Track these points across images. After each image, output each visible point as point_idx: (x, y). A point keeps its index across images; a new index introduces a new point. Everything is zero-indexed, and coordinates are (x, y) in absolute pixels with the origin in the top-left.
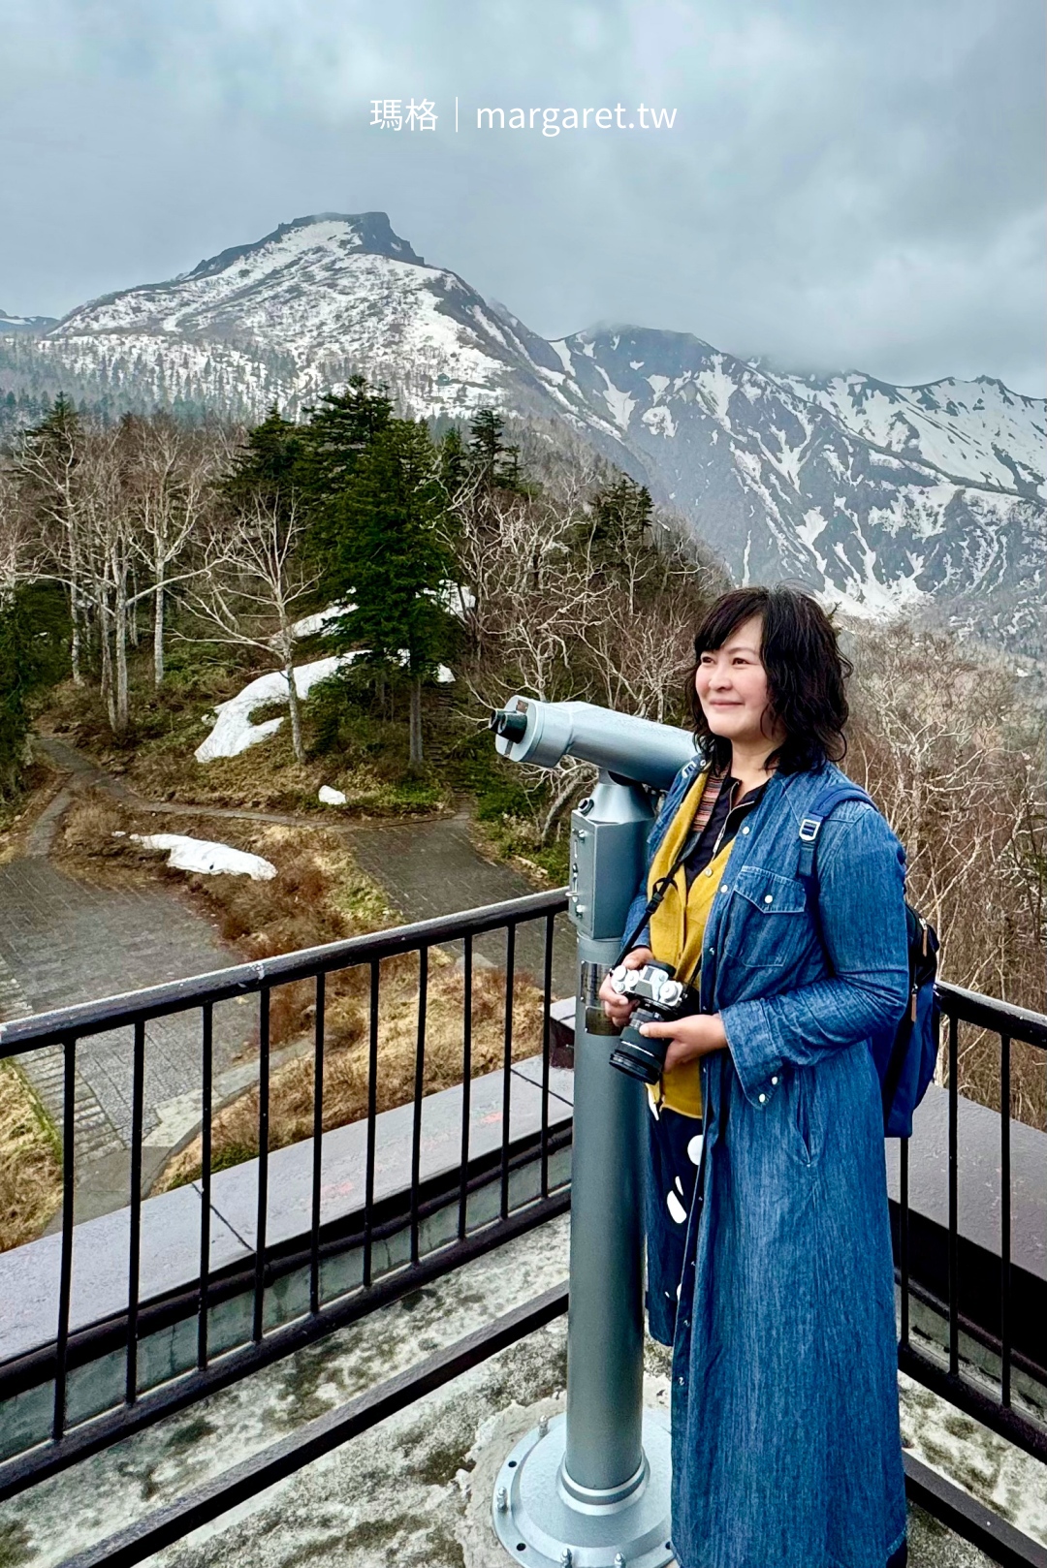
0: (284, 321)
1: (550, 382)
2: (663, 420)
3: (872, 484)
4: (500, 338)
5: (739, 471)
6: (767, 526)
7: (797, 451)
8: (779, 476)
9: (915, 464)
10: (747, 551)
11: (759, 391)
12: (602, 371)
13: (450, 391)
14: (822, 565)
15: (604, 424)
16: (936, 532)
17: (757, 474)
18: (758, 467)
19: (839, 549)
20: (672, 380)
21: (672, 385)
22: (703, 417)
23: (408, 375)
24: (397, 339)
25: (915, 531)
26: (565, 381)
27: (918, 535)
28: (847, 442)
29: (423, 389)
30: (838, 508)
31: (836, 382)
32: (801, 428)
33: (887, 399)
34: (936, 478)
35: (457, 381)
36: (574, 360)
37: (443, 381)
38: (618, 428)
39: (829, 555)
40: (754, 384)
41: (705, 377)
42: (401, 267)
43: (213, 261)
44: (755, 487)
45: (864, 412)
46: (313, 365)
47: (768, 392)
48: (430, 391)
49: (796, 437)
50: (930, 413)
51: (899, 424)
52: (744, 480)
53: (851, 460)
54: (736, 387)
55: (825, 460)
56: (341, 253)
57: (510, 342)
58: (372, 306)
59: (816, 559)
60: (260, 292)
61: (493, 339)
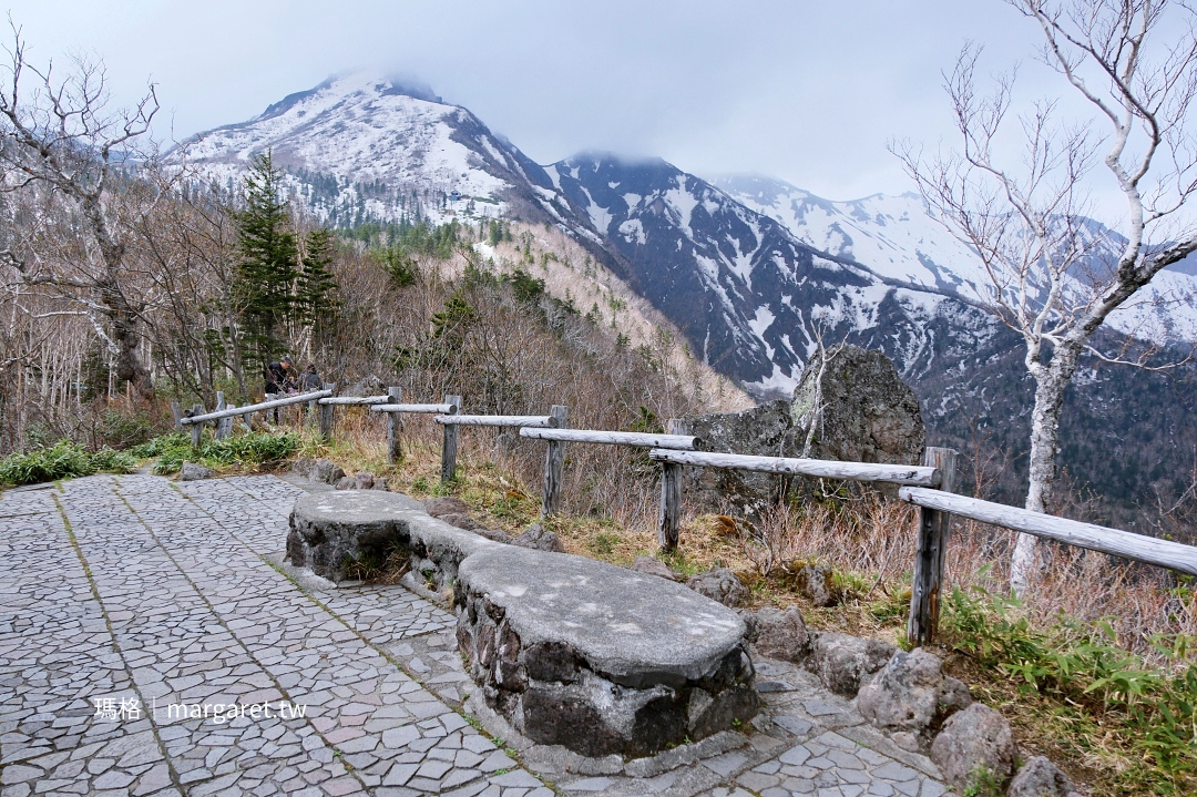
0: (330, 150)
1: (543, 198)
2: (636, 231)
3: (815, 284)
4: (502, 161)
5: (700, 273)
6: (723, 319)
7: (750, 256)
8: (734, 277)
9: (852, 267)
10: (706, 341)
11: (717, 206)
12: (586, 190)
13: (460, 206)
14: (770, 353)
15: (589, 232)
16: (870, 326)
17: (716, 276)
18: (716, 270)
19: (786, 340)
20: (643, 197)
21: (643, 201)
22: (670, 228)
23: (426, 192)
24: (418, 163)
25: (852, 325)
26: (556, 197)
27: (855, 329)
28: (793, 248)
29: (438, 203)
30: (785, 305)
31: (781, 197)
32: (753, 237)
33: (825, 212)
34: (870, 279)
35: (468, 197)
36: (563, 181)
37: (457, 197)
38: (601, 236)
39: (777, 345)
40: (713, 199)
41: (671, 194)
42: (422, 105)
43: (278, 104)
44: (714, 287)
45: (805, 224)
46: (351, 185)
47: (725, 206)
48: (445, 205)
49: (748, 243)
50: (862, 224)
51: (835, 234)
52: (704, 281)
53: (796, 264)
54: (697, 202)
55: (774, 266)
56: (376, 95)
57: (511, 165)
58: (400, 137)
59: (765, 348)
60: (312, 129)
61: (497, 162)
